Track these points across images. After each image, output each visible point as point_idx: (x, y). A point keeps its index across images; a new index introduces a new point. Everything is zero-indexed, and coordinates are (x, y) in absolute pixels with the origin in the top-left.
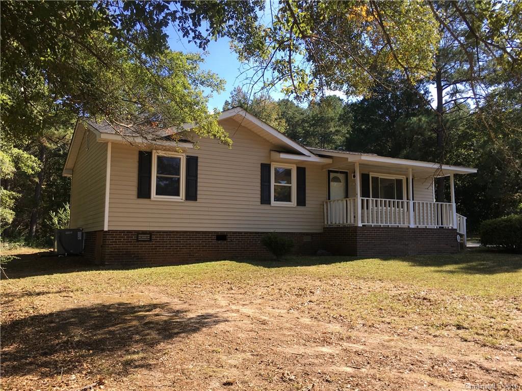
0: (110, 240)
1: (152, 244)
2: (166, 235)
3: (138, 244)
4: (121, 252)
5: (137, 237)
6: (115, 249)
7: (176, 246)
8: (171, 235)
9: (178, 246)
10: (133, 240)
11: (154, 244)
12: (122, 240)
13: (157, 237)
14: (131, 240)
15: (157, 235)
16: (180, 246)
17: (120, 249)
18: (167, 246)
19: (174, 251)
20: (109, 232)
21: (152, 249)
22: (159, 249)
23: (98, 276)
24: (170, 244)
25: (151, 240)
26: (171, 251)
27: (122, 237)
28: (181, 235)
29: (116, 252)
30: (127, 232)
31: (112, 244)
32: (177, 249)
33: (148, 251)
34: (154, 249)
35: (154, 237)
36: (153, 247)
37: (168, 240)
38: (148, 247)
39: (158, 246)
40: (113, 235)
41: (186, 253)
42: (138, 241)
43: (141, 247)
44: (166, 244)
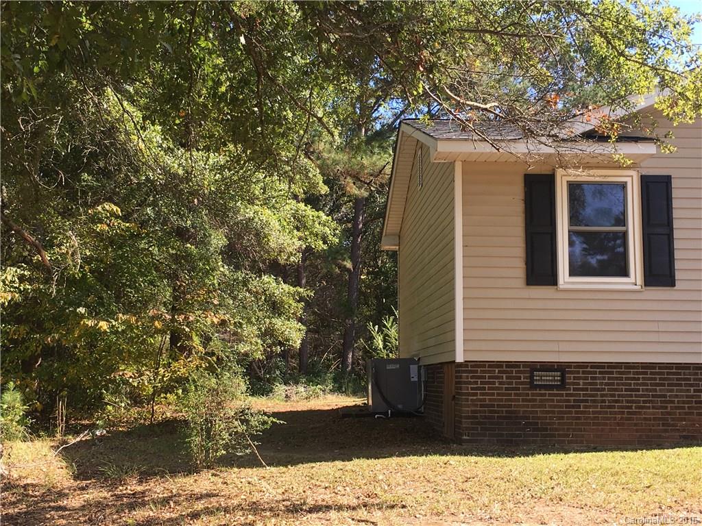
0: (470, 383)
1: (567, 395)
2: (600, 373)
3: (533, 395)
4: (495, 412)
5: (532, 377)
6: (482, 406)
7: (628, 402)
8: (612, 373)
9: (632, 402)
10: (522, 383)
11: (571, 395)
12: (497, 385)
13: (579, 378)
14: (516, 383)
15: (578, 372)
16: (639, 402)
17: (493, 406)
18: (604, 401)
19: (623, 413)
20: (467, 366)
21: (567, 407)
22: (585, 407)
23: (442, 470)
24: (613, 396)
25: (563, 385)
26: (616, 413)
27: (498, 378)
28: (637, 373)
29: (485, 412)
30: (507, 366)
31: (476, 394)
32: (630, 407)
33: (559, 412)
34: (573, 407)
35: (570, 378)
36: (568, 401)
37: (606, 384)
38: (558, 401)
39: (582, 401)
40: (477, 372)
41: (655, 419)
42: (534, 387)
43: (541, 401)
44: (602, 396)
